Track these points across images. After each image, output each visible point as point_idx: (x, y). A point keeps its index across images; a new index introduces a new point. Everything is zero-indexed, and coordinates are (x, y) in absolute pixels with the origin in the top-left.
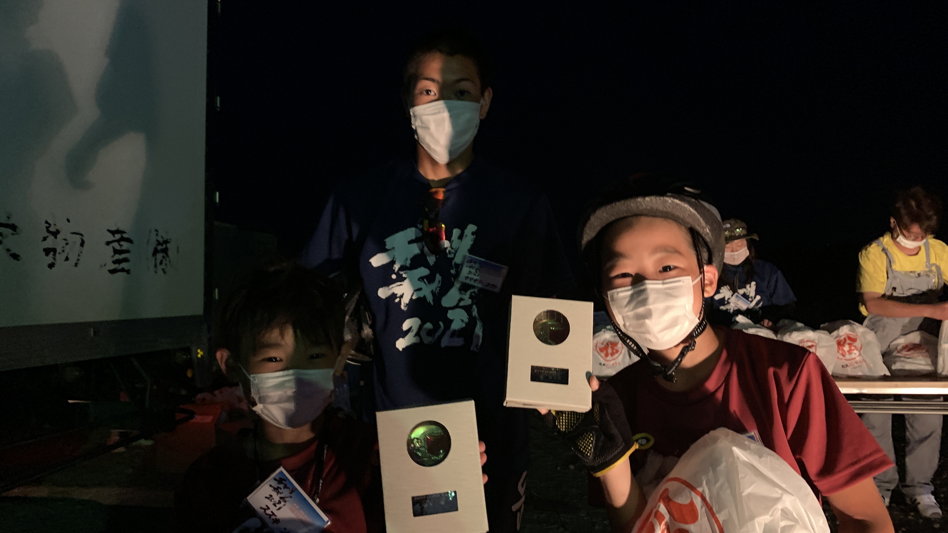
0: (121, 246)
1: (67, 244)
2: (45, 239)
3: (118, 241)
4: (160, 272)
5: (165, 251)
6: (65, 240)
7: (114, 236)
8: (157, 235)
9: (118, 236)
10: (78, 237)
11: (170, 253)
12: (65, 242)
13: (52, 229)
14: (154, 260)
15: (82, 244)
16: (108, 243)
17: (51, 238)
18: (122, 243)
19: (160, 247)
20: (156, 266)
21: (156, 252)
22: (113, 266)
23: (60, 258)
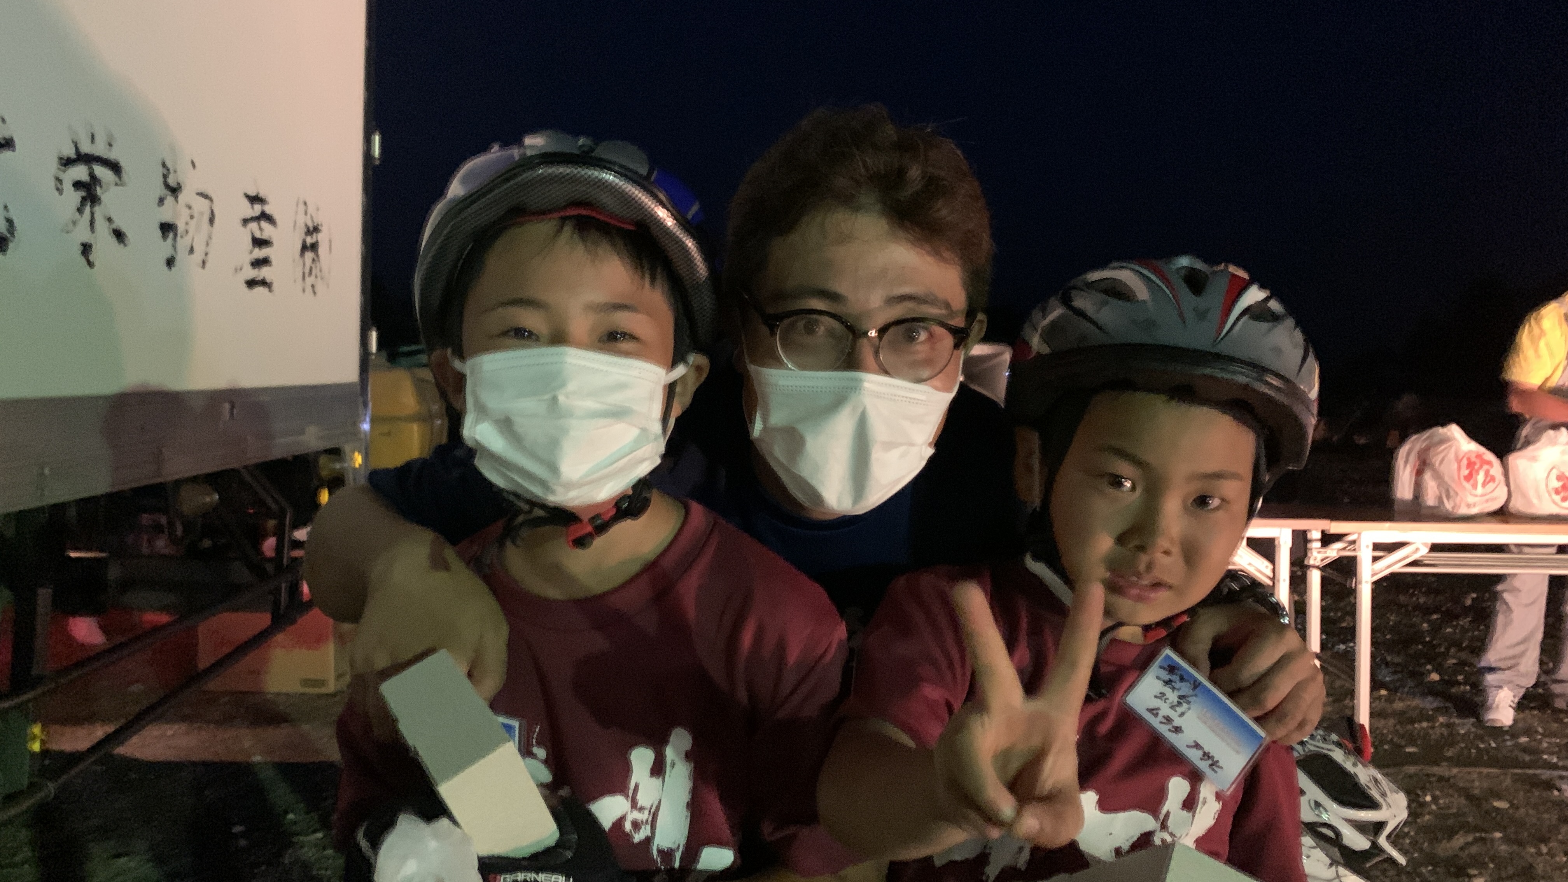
0: (261, 229)
1: (192, 217)
2: (161, 201)
3: (257, 219)
4: (309, 289)
5: (314, 247)
6: (190, 207)
7: (253, 208)
8: (306, 213)
9: (258, 209)
10: (207, 202)
11: (322, 250)
12: (188, 211)
13: (171, 181)
14: (302, 263)
15: (212, 220)
16: (246, 221)
17: (170, 200)
18: (264, 224)
19: (309, 240)
20: (304, 278)
21: (304, 248)
22: (252, 273)
23: (183, 243)
